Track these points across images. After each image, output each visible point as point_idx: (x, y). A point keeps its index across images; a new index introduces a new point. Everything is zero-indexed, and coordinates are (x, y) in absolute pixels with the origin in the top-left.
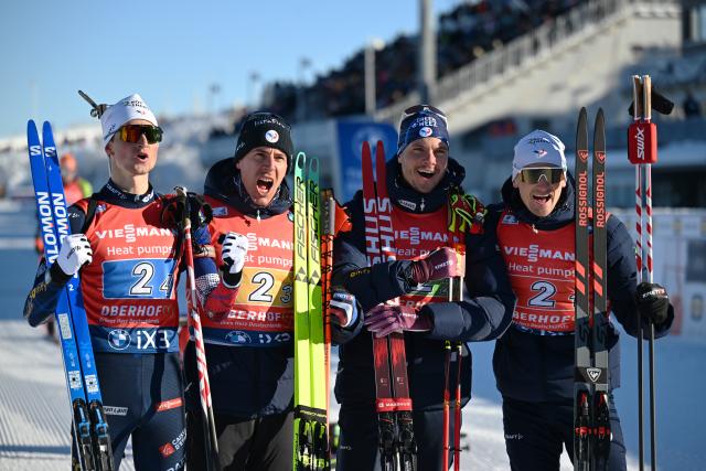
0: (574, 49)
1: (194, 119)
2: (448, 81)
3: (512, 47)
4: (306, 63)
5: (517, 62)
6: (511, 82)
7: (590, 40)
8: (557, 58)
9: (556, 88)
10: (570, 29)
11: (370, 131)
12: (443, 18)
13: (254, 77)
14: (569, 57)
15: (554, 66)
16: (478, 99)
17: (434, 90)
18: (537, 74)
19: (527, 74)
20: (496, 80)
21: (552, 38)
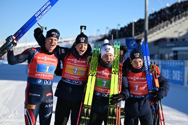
0: (180, 23)
1: (94, 37)
2: (151, 30)
3: (166, 22)
4: (119, 25)
5: (167, 26)
6: (165, 30)
7: (184, 21)
8: (176, 25)
9: (176, 32)
10: (179, 18)
11: (133, 41)
12: (150, 15)
13: (107, 28)
14: (179, 24)
15: (175, 26)
16: (158, 34)
17: (148, 32)
18: (171, 28)
19: (169, 28)
20: (162, 30)
21: (175, 20)
